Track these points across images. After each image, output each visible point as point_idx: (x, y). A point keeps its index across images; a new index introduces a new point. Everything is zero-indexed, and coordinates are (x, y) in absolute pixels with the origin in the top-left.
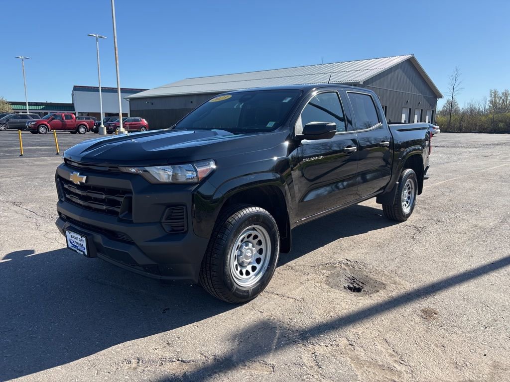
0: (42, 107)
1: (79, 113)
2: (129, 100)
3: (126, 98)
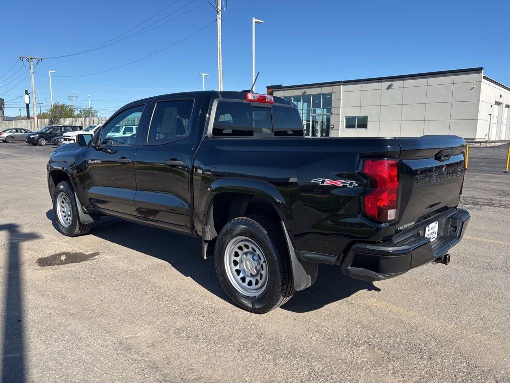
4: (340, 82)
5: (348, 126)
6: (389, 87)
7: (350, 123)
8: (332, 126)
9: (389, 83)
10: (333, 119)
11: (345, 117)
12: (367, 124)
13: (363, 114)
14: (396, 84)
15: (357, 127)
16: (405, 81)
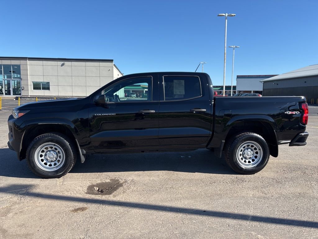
0: (219, 88)
1: (238, 91)
2: (263, 82)
3: (261, 82)
4: (26, 58)
5: (35, 88)
6: (63, 65)
7: (37, 86)
8: (23, 88)
9: (62, 62)
10: (23, 83)
11: (33, 82)
12: (49, 88)
13: (46, 81)
14: (67, 63)
15: (42, 89)
16: (72, 62)
